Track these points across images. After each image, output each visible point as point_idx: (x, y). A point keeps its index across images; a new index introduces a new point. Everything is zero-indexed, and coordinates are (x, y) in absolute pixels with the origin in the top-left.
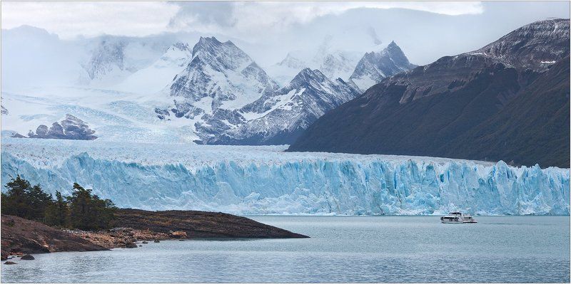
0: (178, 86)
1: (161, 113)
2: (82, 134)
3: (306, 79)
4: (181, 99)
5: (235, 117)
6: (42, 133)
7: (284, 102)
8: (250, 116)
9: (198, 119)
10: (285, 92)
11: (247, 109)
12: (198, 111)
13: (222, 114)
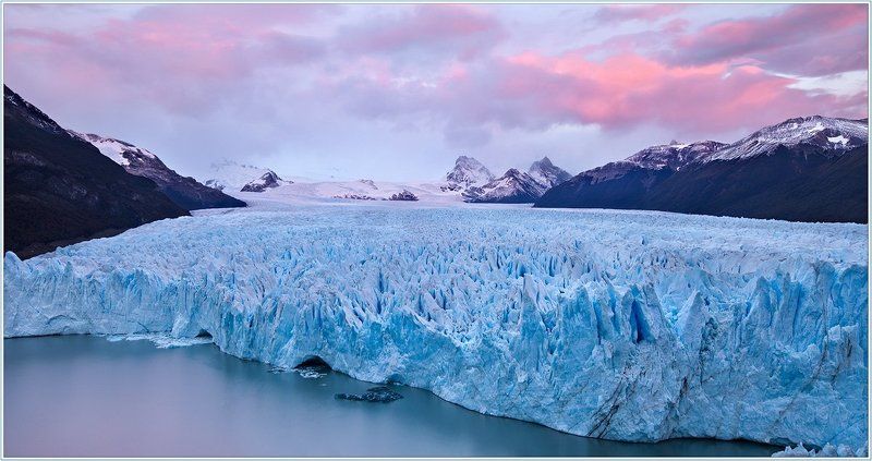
0: (450, 177)
1: (443, 189)
2: (412, 198)
3: (512, 173)
4: (452, 183)
5: (480, 190)
6: (394, 198)
7: (503, 184)
8: (487, 190)
9: (462, 191)
10: (502, 179)
11: (485, 187)
12: (460, 188)
13: (474, 189)
